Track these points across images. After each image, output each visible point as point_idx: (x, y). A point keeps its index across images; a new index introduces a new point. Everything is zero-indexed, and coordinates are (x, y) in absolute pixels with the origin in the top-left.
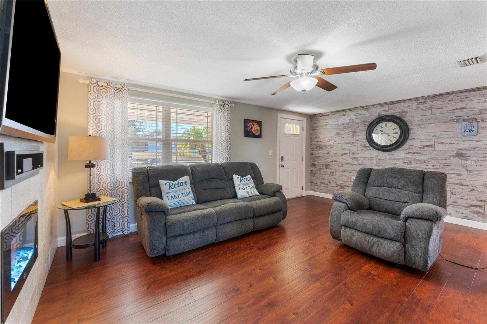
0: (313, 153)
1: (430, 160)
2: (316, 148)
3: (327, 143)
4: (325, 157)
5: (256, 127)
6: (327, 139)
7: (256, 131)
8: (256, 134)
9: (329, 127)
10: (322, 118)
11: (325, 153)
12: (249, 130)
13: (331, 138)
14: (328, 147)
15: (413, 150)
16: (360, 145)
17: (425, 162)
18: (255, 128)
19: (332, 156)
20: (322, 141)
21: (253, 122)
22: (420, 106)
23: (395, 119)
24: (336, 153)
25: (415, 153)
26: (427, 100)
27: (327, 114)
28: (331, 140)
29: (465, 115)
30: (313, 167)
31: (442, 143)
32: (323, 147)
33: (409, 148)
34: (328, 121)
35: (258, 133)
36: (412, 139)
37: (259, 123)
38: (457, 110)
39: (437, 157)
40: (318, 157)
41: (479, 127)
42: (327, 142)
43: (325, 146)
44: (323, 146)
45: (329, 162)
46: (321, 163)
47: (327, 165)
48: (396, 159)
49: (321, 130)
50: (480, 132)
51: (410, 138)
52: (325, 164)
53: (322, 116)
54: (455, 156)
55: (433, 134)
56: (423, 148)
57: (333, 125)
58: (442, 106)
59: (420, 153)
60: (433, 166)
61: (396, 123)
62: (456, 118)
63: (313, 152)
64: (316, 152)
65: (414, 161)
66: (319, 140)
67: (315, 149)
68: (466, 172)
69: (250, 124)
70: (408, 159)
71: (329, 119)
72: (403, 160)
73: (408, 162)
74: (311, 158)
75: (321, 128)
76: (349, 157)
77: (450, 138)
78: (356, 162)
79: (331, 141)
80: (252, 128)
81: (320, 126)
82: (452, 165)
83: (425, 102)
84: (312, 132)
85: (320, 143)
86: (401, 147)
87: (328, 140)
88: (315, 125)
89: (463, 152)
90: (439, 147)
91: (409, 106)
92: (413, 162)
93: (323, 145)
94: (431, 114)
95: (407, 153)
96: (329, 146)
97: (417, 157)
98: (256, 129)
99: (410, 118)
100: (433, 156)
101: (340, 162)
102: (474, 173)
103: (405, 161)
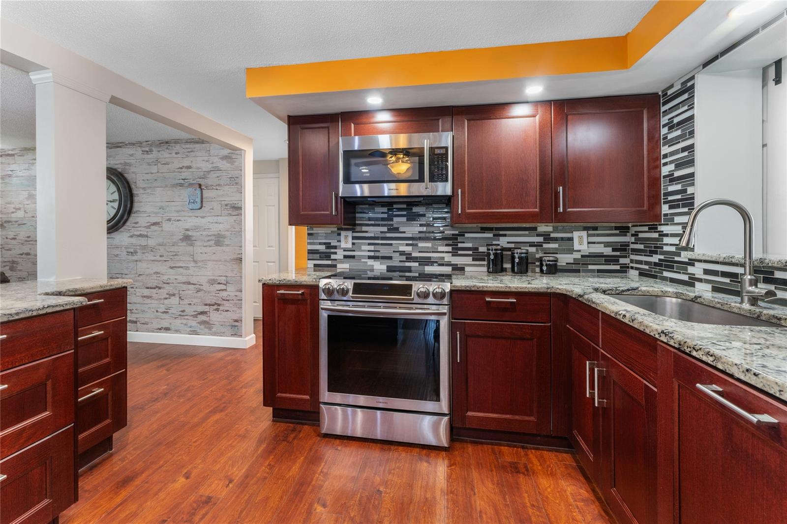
1: (157, 247)
3: (13, 215)
6: (13, 206)
9: (15, 180)
10: (3, 159)
11: (9, 237)
13: (21, 206)
14: (14, 223)
15: (138, 231)
17: (152, 251)
19: (22, 243)
22: (145, 156)
24: (29, 237)
25: (141, 236)
26: (154, 149)
27: (10, 152)
28: (19, 209)
29: (191, 177)
31: (169, 220)
33: (134, 227)
34: (13, 167)
36: (136, 212)
38: (184, 170)
39: (165, 241)
41: (204, 197)
42: (13, 213)
43: (9, 222)
44: (6, 222)
45: (15, 257)
47: (13, 262)
48: (116, 247)
50: (204, 205)
51: (134, 209)
52: (9, 262)
53: (1, 156)
54: (182, 240)
55: (159, 204)
56: (148, 227)
57: (22, 176)
58: (168, 160)
59: (147, 236)
60: (161, 256)
61: (114, 182)
62: (182, 182)
65: (139, 249)
68: (192, 264)
70: (132, 247)
71: (15, 163)
72: (126, 248)
73: (132, 250)
77: (178, 211)
79: (18, 211)
82: (180, 253)
83: (151, 151)
86: (124, 225)
87: (14, 208)
89: (190, 233)
90: (167, 226)
91: (132, 155)
92: (138, 251)
94: (158, 172)
95: (131, 236)
96: (16, 222)
97: (143, 241)
99: (133, 176)
100: (161, 240)
102: (200, 264)
103: (129, 250)
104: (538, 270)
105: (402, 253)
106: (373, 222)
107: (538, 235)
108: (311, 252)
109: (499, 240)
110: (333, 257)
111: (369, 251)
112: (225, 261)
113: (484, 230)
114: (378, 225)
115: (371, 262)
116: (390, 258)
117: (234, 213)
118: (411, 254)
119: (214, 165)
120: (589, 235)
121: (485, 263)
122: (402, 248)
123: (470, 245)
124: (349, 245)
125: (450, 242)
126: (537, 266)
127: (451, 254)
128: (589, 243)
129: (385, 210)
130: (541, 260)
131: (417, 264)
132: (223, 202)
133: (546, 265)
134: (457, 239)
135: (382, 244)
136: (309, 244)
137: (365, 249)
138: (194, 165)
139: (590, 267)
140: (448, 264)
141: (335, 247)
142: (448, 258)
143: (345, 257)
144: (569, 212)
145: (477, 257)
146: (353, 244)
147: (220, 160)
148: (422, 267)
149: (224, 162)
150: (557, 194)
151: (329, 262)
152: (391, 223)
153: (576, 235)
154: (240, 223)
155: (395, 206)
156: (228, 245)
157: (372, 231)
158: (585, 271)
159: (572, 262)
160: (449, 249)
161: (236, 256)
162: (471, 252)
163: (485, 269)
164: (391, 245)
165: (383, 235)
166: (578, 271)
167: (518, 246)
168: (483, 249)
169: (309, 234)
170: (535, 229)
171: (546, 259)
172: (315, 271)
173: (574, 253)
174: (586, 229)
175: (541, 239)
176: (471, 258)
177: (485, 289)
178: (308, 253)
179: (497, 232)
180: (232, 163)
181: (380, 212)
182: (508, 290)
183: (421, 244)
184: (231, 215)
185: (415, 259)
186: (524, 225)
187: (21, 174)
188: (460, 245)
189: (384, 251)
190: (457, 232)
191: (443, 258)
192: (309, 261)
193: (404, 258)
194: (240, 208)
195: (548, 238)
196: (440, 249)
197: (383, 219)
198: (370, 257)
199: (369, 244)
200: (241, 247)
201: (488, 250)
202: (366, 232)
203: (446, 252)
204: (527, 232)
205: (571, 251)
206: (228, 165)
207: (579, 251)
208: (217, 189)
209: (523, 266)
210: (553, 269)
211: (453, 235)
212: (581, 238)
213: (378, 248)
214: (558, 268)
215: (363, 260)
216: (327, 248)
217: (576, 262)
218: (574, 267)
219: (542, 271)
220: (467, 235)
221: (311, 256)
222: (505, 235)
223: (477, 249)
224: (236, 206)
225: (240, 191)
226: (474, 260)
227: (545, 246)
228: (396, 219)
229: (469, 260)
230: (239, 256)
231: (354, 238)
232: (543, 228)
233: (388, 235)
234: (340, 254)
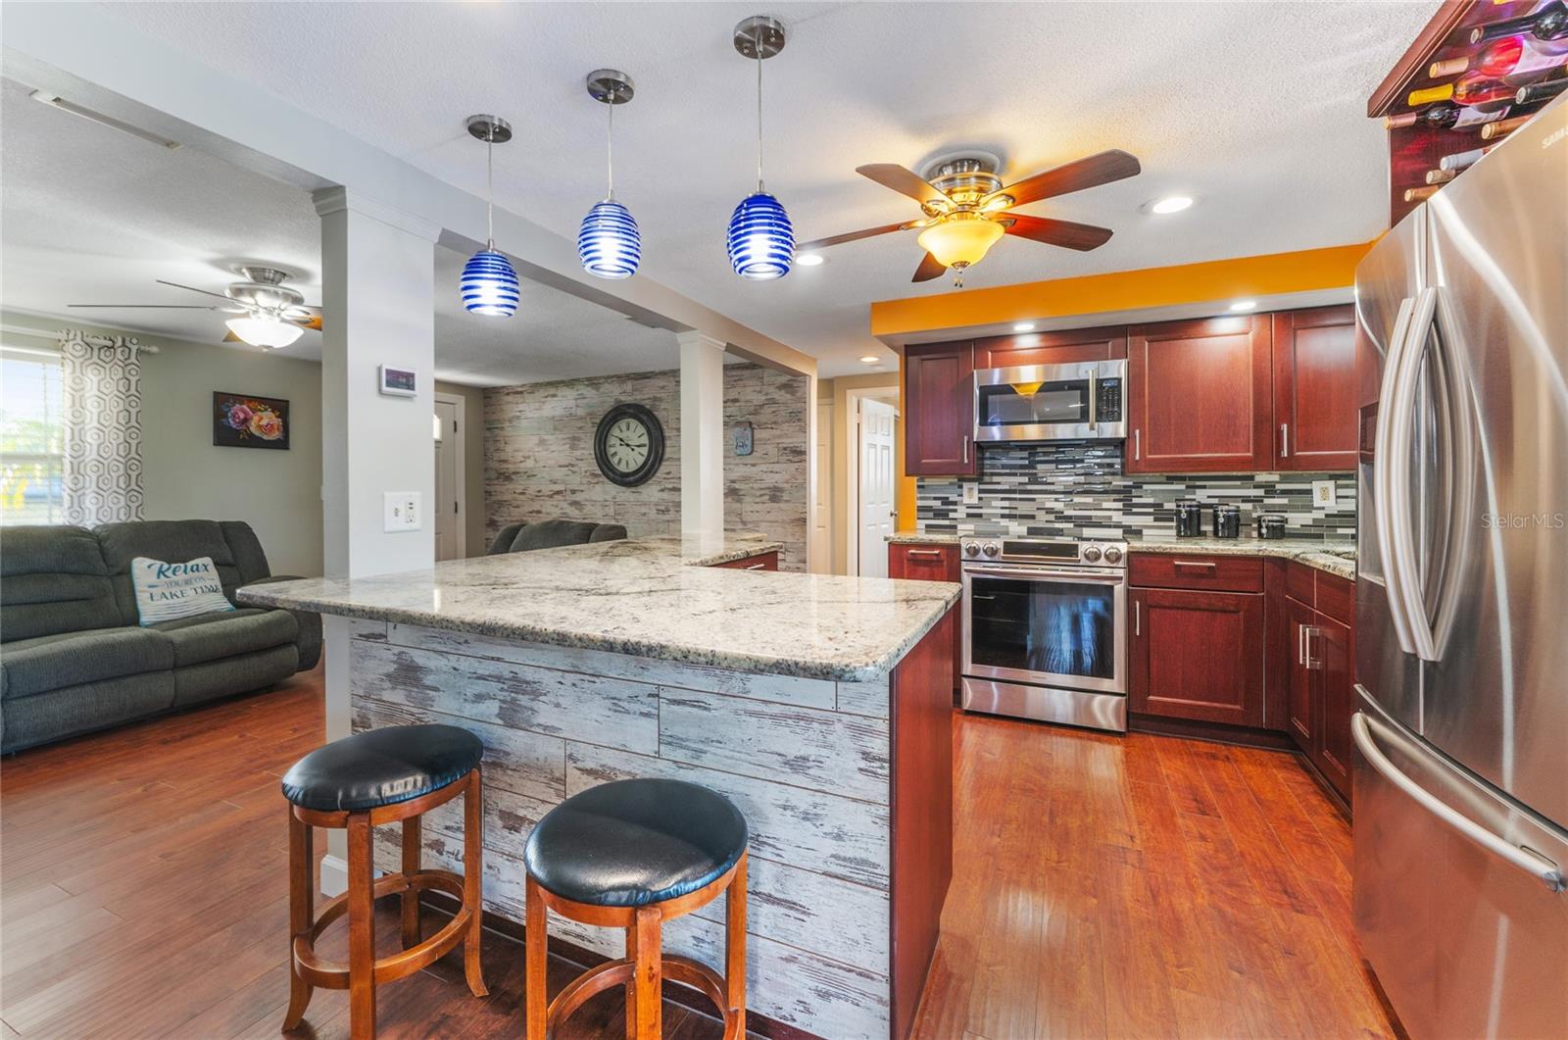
0: (490, 492)
2: (498, 478)
3: (522, 465)
4: (519, 503)
5: (268, 417)
6: (521, 454)
7: (270, 428)
8: (265, 437)
9: (524, 423)
10: (510, 398)
11: (517, 491)
12: (234, 427)
13: (531, 453)
14: (522, 474)
15: (667, 483)
16: (586, 472)
18: (261, 419)
19: (532, 499)
20: (510, 459)
21: (251, 401)
23: (641, 413)
24: (539, 491)
25: (673, 489)
27: (520, 389)
28: (529, 457)
29: (738, 413)
30: (490, 529)
32: (513, 477)
33: (665, 478)
34: (521, 407)
35: (276, 435)
36: (668, 459)
37: (281, 407)
38: (730, 404)
40: (501, 503)
41: (755, 438)
42: (521, 462)
43: (517, 473)
44: (513, 473)
46: (509, 519)
48: (645, 504)
49: (509, 431)
50: (755, 449)
51: (666, 456)
53: (508, 394)
54: (726, 495)
57: (532, 418)
61: (642, 422)
62: (728, 419)
63: (489, 488)
64: (497, 488)
65: (672, 506)
66: (503, 456)
67: (496, 482)
68: (740, 526)
69: (239, 410)
70: (663, 504)
71: (524, 402)
72: (655, 505)
73: (663, 508)
74: (486, 505)
75: (508, 424)
76: (565, 500)
78: (577, 512)
79: (528, 460)
80: (246, 420)
81: (504, 420)
84: (488, 434)
85: (505, 466)
86: (653, 475)
87: (523, 457)
88: (494, 417)
89: (737, 486)
91: (663, 388)
92: (671, 508)
93: (512, 470)
95: (662, 490)
96: (526, 473)
98: (264, 422)
99: (665, 413)
101: (547, 514)
102: (749, 526)
103: (659, 508)
104: (1255, 534)
105: (1049, 511)
106: (1008, 471)
107: (1255, 487)
108: (921, 509)
109: (1195, 494)
110: (951, 515)
111: (1002, 508)
112: (783, 522)
113: (1170, 480)
114: (1015, 475)
115: (1004, 522)
116: (1033, 517)
117: (796, 459)
118: (1062, 513)
119: (769, 397)
120: (1337, 487)
121: (1174, 524)
122: (1048, 505)
123: (1151, 500)
124: (975, 501)
125: (1121, 496)
126: (1254, 529)
127: (1121, 512)
128: (1337, 497)
129: (1025, 454)
130: (1259, 520)
131: (1071, 525)
132: (781, 445)
133: (1267, 527)
134: (1130, 492)
135: (1021, 499)
136: (921, 498)
137: (997, 505)
138: (742, 398)
139: (1340, 531)
140: (1117, 526)
141: (955, 503)
142: (1117, 517)
143: (969, 515)
144: (1298, 456)
145: (1160, 514)
146: (980, 499)
147: (777, 390)
148: (1079, 529)
149: (783, 392)
150: (1279, 433)
151: (947, 522)
152: (1035, 471)
153: (1316, 486)
154: (804, 472)
155: (1039, 450)
156: (787, 501)
157: (1007, 482)
158: (1329, 536)
159: (1311, 523)
160: (1120, 505)
161: (798, 516)
162: (1151, 510)
163: (1174, 532)
164: (1033, 500)
165: (1021, 487)
166: (1320, 536)
167: (1224, 501)
168: (1170, 506)
169: (919, 487)
170: (1252, 478)
171: (1267, 518)
172: (927, 532)
173: (1314, 511)
174: (1331, 478)
175: (1261, 492)
176: (1152, 517)
177: (1174, 551)
178: (918, 510)
179: (1192, 483)
180: (793, 394)
181: (1018, 458)
182: (1204, 552)
183: (1077, 499)
184: (791, 461)
185: (1068, 519)
186: (1235, 474)
187: (530, 415)
188: (1135, 500)
189: (1024, 508)
190: (1131, 483)
191: (1110, 517)
192: (919, 521)
193: (1052, 517)
194: (804, 453)
195: (1270, 489)
196: (1105, 505)
197: (1022, 467)
198: (1003, 516)
199: (1003, 499)
200: (805, 503)
201: (1178, 506)
202: (999, 483)
203: (1115, 510)
204: (1238, 483)
205: (1310, 508)
206: (788, 396)
207: (1323, 508)
208: (772, 428)
209: (1232, 527)
210: (1278, 532)
211: (1125, 486)
212: (1325, 490)
213: (1014, 504)
214: (1286, 531)
215: (993, 520)
216: (943, 504)
217: (1317, 523)
218: (1313, 531)
219: (1260, 535)
220: (1145, 487)
221: (922, 515)
222: (1204, 487)
223: (1161, 505)
224: (798, 449)
225: (804, 430)
226: (1156, 520)
227: (1267, 501)
228: (1039, 466)
229: (1149, 520)
230: (802, 516)
231: (981, 491)
232: (1262, 477)
233: (1029, 487)
234: (961, 512)
